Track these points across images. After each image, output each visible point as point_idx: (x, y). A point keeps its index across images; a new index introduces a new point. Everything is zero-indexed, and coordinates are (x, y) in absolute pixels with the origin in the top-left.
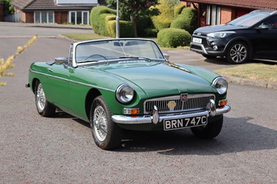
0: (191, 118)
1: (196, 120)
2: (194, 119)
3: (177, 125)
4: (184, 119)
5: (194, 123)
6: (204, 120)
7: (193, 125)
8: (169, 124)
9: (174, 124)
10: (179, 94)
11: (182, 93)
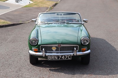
0: (62, 56)
1: (65, 57)
2: (63, 56)
3: (54, 58)
4: (58, 56)
5: (64, 58)
6: (70, 57)
7: (63, 59)
8: (50, 57)
9: (53, 58)
10: (57, 44)
11: (58, 43)
